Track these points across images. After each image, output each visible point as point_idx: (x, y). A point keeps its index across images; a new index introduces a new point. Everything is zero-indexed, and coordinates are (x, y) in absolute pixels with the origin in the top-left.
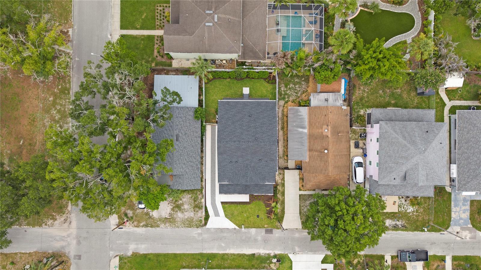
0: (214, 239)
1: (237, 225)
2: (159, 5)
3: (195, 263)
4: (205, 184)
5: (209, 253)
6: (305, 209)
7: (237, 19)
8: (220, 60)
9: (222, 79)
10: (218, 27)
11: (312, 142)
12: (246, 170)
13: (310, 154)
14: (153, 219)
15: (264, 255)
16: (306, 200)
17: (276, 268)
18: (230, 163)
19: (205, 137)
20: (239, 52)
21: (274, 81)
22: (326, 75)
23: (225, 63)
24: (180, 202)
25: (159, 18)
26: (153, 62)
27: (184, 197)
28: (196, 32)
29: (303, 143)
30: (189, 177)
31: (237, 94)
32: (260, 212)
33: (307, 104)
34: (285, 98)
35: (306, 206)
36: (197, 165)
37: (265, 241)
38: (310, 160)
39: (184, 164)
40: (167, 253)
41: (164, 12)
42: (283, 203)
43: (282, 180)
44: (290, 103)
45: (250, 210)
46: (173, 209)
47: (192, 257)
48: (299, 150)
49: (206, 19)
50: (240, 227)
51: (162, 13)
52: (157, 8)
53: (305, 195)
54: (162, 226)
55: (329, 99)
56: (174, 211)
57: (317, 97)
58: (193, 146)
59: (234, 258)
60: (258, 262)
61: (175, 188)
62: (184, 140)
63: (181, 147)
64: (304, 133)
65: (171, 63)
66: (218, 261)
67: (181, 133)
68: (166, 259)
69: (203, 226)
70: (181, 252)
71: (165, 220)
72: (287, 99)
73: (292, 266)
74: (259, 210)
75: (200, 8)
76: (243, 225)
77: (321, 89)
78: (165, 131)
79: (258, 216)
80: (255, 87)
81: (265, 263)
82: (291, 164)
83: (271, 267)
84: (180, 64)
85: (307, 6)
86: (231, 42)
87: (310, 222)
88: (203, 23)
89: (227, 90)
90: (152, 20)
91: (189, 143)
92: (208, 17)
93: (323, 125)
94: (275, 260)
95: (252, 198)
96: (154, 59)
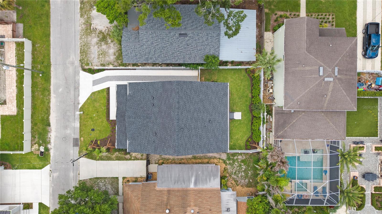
0: (66, 80)
1: (83, 105)
2: (334, 16)
3: (38, 58)
4: (130, 69)
5: (50, 73)
6: (102, 184)
7: (325, 105)
8: (272, 86)
9: (250, 88)
10: (317, 82)
11: (178, 194)
12: (144, 117)
13: (164, 191)
14: (90, 10)
15: (48, 137)
16: (112, 185)
17: (33, 151)
18: (152, 96)
19: (184, 69)
20: (286, 108)
21: (249, 147)
22: (258, 210)
23: (270, 92)
24: (109, 41)
25: (320, 17)
26: (269, 10)
27: (115, 45)
28: (311, 56)
29: (178, 182)
30: (136, 49)
31: (234, 106)
32: (98, 132)
33: (224, 186)
34: (229, 160)
35: (105, 185)
36: (151, 58)
37: (65, 138)
38: (157, 191)
39: (152, 43)
40: (51, 26)
41: (326, 22)
42: (109, 159)
43: (135, 157)
44: (224, 165)
45: (100, 120)
46: (101, 32)
47: (46, 55)
48: (170, 178)
49: (328, 68)
50: (81, 109)
51: (325, 21)
52: (331, 15)
53: (118, 184)
54: (82, 20)
55: (230, 212)
56: (99, 33)
57: (232, 199)
58: (173, 53)
59: (45, 102)
60: (40, 131)
61: (124, 33)
62: (181, 43)
63: (172, 40)
64: (190, 184)
65: (269, 31)
66: (41, 84)
67: (189, 40)
68: (44, 25)
69: (82, 66)
70: (51, 42)
71: (88, 24)
72: (228, 162)
73: (36, 169)
74: (100, 131)
75: (340, 60)
76: (83, 113)
77: (241, 203)
78: (191, 21)
79: (93, 130)
80: (242, 126)
81: (39, 138)
82: (153, 168)
83: (35, 146)
84: (268, 41)
85: (338, 186)
86: (298, 97)
87: (81, 194)
88: (322, 64)
89: (238, 94)
90: (317, 9)
91: (177, 49)
92: (330, 70)
93: (199, 207)
94: (42, 149)
95: (113, 123)
96: (273, 11)
